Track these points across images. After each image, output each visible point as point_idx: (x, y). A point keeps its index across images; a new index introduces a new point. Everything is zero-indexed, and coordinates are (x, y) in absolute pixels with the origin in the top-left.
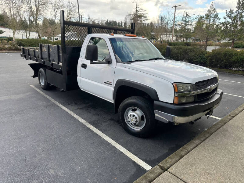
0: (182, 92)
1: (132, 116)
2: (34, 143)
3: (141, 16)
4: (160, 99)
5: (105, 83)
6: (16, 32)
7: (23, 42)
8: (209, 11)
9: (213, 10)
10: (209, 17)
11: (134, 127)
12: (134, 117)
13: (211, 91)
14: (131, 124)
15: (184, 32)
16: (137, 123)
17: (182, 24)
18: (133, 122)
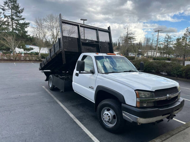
0: (144, 98)
1: (106, 114)
2: (35, 128)
3: (131, 38)
4: (127, 103)
5: (89, 87)
6: (41, 49)
7: (45, 56)
8: (185, 34)
9: (188, 33)
10: (185, 39)
11: (109, 124)
12: (108, 116)
13: (171, 99)
14: (106, 121)
15: (166, 49)
16: (110, 121)
17: (164, 43)
18: (107, 120)
